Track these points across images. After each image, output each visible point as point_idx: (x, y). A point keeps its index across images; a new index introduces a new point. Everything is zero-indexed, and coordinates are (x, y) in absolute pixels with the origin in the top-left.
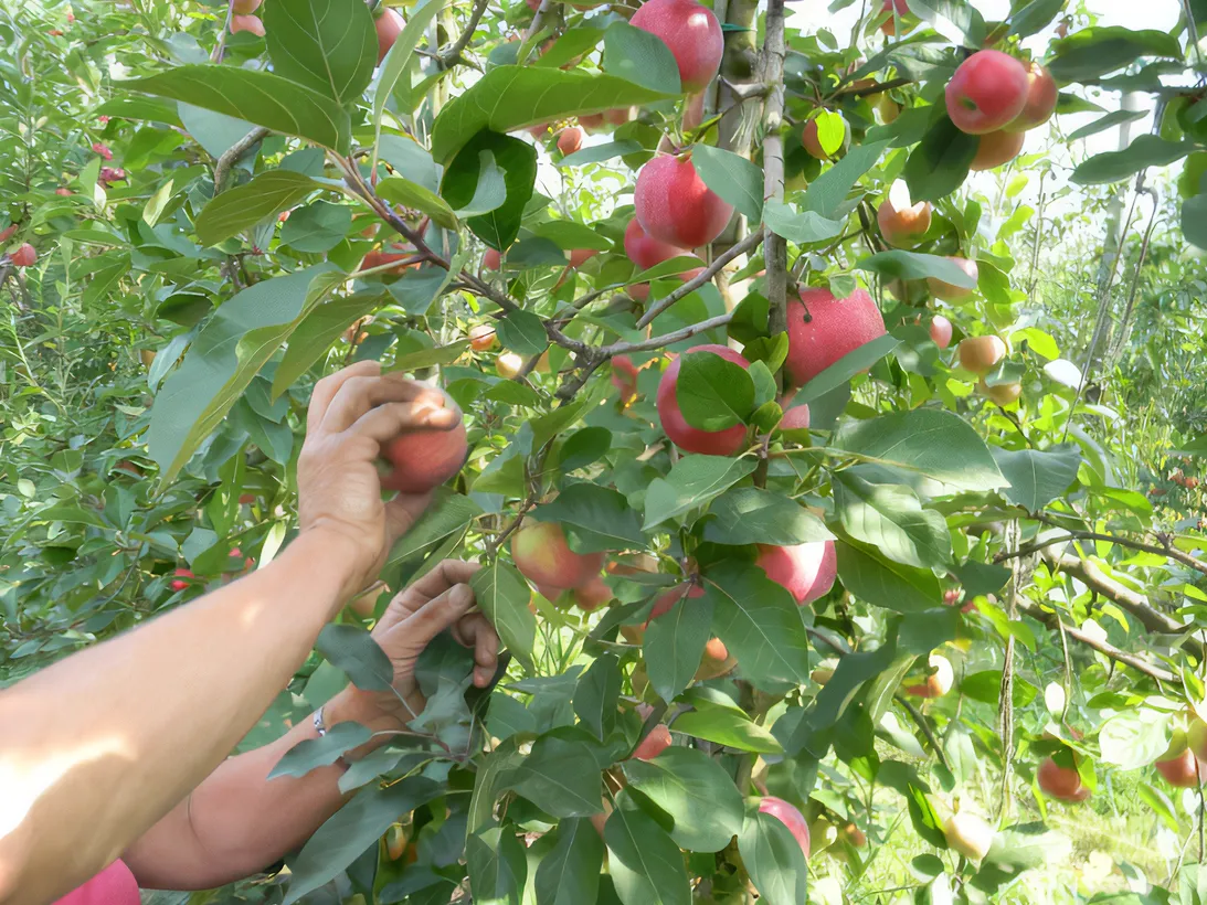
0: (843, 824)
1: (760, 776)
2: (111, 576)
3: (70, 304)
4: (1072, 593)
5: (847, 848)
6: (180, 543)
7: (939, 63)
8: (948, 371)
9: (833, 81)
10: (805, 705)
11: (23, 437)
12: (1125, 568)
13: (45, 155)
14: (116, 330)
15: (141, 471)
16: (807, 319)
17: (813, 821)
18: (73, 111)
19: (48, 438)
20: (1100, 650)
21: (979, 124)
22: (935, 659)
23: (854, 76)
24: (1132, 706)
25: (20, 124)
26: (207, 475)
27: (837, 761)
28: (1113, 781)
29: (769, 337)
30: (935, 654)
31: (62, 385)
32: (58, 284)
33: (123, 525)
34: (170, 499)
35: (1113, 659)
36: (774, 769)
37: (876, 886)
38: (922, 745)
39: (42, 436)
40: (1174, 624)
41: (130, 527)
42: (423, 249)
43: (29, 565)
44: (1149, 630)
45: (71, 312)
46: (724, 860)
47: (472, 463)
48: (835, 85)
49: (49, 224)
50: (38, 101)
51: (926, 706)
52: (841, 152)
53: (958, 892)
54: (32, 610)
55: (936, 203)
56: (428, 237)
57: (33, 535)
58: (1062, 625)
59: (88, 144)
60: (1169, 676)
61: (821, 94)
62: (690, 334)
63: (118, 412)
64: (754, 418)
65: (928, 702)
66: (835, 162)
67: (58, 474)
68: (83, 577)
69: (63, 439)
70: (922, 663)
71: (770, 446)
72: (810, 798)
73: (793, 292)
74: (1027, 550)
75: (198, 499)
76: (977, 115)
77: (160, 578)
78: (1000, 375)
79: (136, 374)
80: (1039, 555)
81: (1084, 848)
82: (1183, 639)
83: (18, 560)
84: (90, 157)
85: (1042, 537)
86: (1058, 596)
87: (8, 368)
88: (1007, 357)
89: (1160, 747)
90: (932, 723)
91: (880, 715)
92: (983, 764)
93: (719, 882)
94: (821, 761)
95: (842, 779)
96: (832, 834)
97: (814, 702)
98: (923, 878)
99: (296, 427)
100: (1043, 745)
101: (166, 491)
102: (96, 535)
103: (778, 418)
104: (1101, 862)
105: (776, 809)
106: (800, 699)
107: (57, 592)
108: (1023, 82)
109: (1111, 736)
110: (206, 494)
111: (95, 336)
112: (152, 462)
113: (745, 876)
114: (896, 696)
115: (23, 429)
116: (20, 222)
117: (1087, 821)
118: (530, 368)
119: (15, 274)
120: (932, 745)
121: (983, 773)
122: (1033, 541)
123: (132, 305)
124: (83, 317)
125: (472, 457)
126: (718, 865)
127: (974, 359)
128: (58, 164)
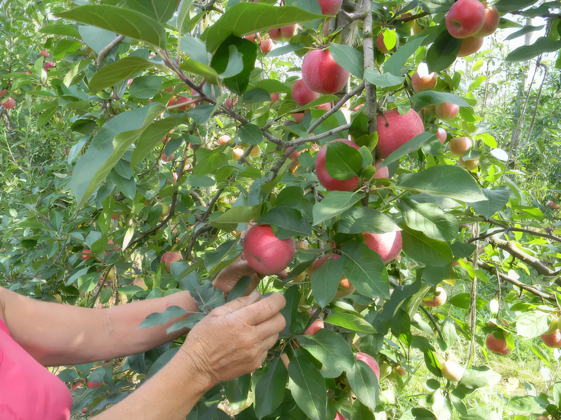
0: (395, 365)
1: (356, 343)
2: (52, 253)
3: (32, 127)
4: (503, 257)
5: (396, 376)
6: (85, 237)
7: (442, 4)
8: (444, 154)
9: (391, 14)
10: (378, 310)
11: (11, 189)
12: (527, 246)
13: (18, 56)
14: (53, 139)
15: (66, 204)
16: (387, 125)
17: (381, 364)
18: (31, 34)
19: (22, 190)
20: (516, 284)
21: (462, 34)
22: (438, 289)
23: (401, 12)
24: (532, 310)
25: (6, 41)
26: (97, 206)
27: (392, 337)
28: (520, 345)
29: (369, 134)
30: (438, 286)
31: (29, 165)
32: (26, 117)
33: (58, 229)
34: (79, 217)
35: (521, 288)
36: (363, 340)
37: (410, 394)
38: (432, 328)
39: (20, 189)
40: (551, 272)
41: (61, 230)
42: (202, 95)
43: (15, 248)
44: (539, 274)
45: (32, 131)
46: (339, 381)
47: (220, 199)
48: (392, 17)
49: (21, 89)
50: (14, 30)
51: (434, 310)
52: (394, 49)
53: (446, 397)
54: (16, 269)
55: (440, 74)
56: (204, 89)
57: (16, 234)
58: (498, 272)
59: (38, 51)
60: (548, 296)
61: (385, 21)
62: (331, 134)
63: (55, 177)
64: (362, 173)
65: (434, 309)
66: (391, 54)
67: (28, 205)
68: (40, 253)
69: (30, 190)
70: (433, 290)
71: (370, 187)
72: (379, 353)
73: (380, 112)
74: (483, 237)
75: (93, 217)
76: (461, 29)
77: (76, 254)
78: (469, 155)
79: (63, 159)
80: (488, 239)
81: (506, 376)
82: (556, 278)
83: (9, 245)
84: (39, 56)
85: (490, 231)
86: (496, 259)
87: (4, 157)
88: (472, 147)
89: (544, 328)
90: (437, 318)
91: (413, 314)
92: (460, 338)
93: (337, 391)
94: (385, 336)
95: (394, 345)
96: (389, 370)
97: (382, 309)
98: (430, 390)
99: (138, 182)
100: (488, 328)
101: (78, 213)
102: (46, 234)
103: (374, 173)
104: (514, 383)
105: (365, 358)
106: (375, 307)
107: (28, 261)
108: (483, 13)
109: (522, 323)
110: (96, 214)
111: (44, 142)
112: (71, 200)
113: (350, 389)
114: (420, 306)
115: (11, 185)
116: (7, 88)
117: (507, 363)
118: (247, 154)
119: (6, 113)
120: (436, 329)
121: (459, 341)
122: (485, 233)
123: (61, 127)
124: (38, 133)
125: (220, 197)
126: (337, 384)
127: (457, 148)
128: (24, 60)
